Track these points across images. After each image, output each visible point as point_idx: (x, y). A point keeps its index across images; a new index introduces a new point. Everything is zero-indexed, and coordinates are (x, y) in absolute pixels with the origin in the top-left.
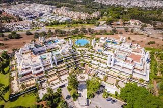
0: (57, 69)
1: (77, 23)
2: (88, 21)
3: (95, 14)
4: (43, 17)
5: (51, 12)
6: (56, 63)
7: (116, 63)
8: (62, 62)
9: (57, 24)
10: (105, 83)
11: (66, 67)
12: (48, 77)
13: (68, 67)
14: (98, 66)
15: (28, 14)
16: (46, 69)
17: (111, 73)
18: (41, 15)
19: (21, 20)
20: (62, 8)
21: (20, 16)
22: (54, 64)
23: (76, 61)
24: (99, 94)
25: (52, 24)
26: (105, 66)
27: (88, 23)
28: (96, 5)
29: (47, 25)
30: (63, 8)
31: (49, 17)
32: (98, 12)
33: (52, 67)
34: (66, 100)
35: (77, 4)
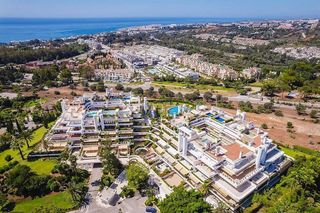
0: (102, 136)
1: (207, 83)
2: (229, 83)
3: (247, 73)
4: (158, 66)
5: (174, 60)
6: (103, 127)
7: (191, 151)
8: (113, 128)
9: (172, 80)
10: (162, 182)
11: (117, 138)
12: (84, 144)
13: (121, 140)
14: (163, 150)
15: (137, 60)
16: (87, 132)
17: (178, 166)
18: (155, 63)
19: (123, 66)
20: (193, 56)
21: (125, 62)
22: (100, 128)
23: (140, 133)
24: (143, 196)
25: (164, 80)
26: (174, 152)
27: (227, 87)
28: (270, 58)
29: (156, 79)
30: (195, 56)
31: (166, 68)
32: (255, 70)
33: (96, 131)
34: (90, 186)
35: (233, 52)
